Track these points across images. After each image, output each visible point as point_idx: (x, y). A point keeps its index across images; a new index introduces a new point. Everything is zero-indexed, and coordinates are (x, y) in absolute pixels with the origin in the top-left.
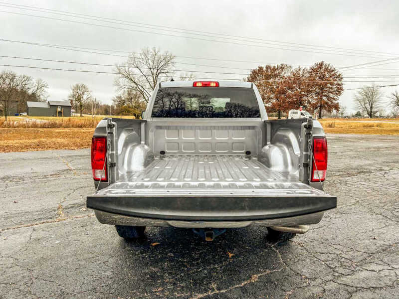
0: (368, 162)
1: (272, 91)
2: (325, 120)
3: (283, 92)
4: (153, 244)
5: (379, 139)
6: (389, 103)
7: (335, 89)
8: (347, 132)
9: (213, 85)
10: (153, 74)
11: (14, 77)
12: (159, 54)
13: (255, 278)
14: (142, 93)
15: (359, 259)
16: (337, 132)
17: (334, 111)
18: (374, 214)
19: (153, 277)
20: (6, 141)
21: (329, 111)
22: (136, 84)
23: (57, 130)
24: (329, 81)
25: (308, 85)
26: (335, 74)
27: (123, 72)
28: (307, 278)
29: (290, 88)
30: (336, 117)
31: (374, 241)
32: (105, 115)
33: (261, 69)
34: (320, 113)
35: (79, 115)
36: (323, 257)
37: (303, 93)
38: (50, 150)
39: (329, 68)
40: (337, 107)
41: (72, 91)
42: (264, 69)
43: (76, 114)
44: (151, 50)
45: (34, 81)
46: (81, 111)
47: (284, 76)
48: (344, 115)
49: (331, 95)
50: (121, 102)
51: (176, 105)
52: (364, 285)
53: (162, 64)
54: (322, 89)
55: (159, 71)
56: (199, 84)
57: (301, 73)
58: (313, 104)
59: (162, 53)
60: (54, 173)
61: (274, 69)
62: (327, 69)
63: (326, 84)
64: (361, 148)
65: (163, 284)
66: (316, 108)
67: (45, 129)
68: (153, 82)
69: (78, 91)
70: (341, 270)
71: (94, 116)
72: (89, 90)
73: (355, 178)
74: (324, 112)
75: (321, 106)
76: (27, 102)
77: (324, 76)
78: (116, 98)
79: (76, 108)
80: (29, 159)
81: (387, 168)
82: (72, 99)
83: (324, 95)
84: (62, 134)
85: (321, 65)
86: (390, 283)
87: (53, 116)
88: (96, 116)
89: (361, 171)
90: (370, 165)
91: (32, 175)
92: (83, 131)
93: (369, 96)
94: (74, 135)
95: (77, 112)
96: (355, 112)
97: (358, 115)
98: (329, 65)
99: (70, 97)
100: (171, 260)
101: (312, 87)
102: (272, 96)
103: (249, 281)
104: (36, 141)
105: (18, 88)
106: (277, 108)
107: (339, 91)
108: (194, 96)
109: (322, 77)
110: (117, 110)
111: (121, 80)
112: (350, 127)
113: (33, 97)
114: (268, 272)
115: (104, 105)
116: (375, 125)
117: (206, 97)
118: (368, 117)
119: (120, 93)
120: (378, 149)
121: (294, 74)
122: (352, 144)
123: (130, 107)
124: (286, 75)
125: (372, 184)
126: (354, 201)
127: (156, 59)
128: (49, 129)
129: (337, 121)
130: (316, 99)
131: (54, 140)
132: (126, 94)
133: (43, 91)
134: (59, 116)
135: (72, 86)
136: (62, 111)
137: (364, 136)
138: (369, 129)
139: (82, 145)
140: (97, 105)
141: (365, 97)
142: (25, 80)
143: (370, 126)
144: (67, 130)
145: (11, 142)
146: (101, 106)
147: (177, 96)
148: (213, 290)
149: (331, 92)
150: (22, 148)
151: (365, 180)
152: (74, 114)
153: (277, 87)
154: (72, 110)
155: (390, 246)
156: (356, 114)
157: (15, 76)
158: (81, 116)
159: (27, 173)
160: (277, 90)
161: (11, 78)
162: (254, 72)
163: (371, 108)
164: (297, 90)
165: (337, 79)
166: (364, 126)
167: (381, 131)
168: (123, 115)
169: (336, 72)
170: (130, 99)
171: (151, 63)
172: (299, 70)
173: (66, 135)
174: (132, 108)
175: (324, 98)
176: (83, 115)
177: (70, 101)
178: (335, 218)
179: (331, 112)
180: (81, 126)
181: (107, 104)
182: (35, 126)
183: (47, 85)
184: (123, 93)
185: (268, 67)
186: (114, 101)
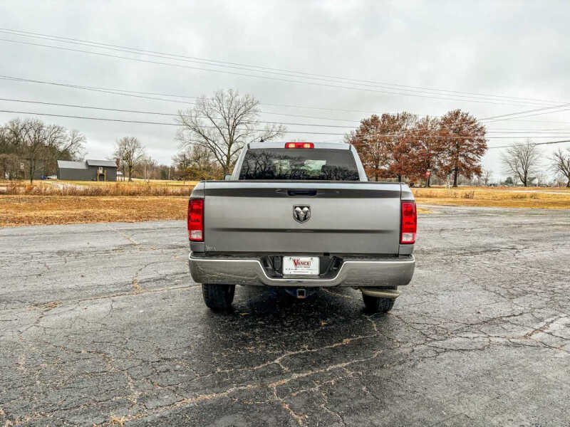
0: (500, 240)
1: (390, 148)
2: (463, 188)
3: (404, 150)
4: (243, 314)
5: (527, 214)
6: (551, 165)
7: (476, 147)
8: (487, 204)
9: (307, 146)
10: (229, 126)
11: (40, 127)
12: (237, 98)
13: (346, 341)
14: (214, 150)
15: (456, 328)
16: (474, 204)
17: (475, 177)
18: (487, 292)
19: (245, 339)
20: (43, 212)
21: (468, 177)
22: (206, 138)
23: (104, 199)
24: (467, 136)
25: (439, 141)
26: (476, 126)
27: (189, 122)
28: (398, 342)
29: (413, 145)
30: (478, 185)
31: (478, 315)
32: (162, 179)
33: (375, 119)
34: (455, 179)
35: (127, 179)
36: (419, 327)
37: (432, 152)
38: (102, 223)
39: (468, 118)
40: (478, 171)
41: (118, 147)
42: (380, 118)
43: (123, 178)
44: (226, 93)
45: (68, 133)
46: (130, 174)
47: (406, 130)
48: (489, 182)
49: (470, 155)
50: (185, 162)
51: (263, 168)
52: (454, 348)
53: (241, 112)
54: (458, 147)
55: (237, 121)
56: (292, 146)
57: (429, 125)
58: (446, 166)
59: (240, 98)
60: (117, 248)
61: (393, 120)
62: (464, 120)
63: (463, 140)
64: (499, 224)
65: (255, 344)
66: (450, 172)
67: (88, 197)
68: (228, 136)
69: (127, 146)
70: (435, 337)
71: (147, 180)
72: (142, 145)
73: (478, 257)
74: (461, 177)
75: (456, 170)
76: (58, 161)
77: (461, 129)
78: (178, 157)
79: (123, 169)
80: (80, 233)
81: (522, 247)
82: (118, 157)
83: (461, 155)
84: (111, 203)
85: (457, 114)
86: (481, 347)
87: (93, 180)
88: (151, 181)
89: (488, 249)
90: (502, 243)
91: (91, 249)
92: (137, 199)
93: (523, 157)
94: (127, 205)
95: (124, 175)
96: (504, 179)
97: (509, 182)
98: (467, 115)
99: (115, 155)
100: (262, 327)
101: (444, 144)
102: (390, 155)
103: (340, 344)
104: (80, 211)
105: (46, 143)
106: (397, 172)
107: (481, 149)
108: (285, 158)
109: (458, 131)
110: (178, 172)
111: (185, 133)
112: (494, 198)
113: (66, 155)
114: (360, 337)
115: (161, 166)
116: (528, 195)
117: (300, 159)
118: (522, 186)
119: (184, 150)
120: (520, 225)
121: (420, 127)
122: (487, 219)
123: (197, 169)
124: (408, 128)
125: (496, 263)
126: (468, 279)
127: (234, 104)
128: (92, 197)
129: (478, 190)
130: (450, 160)
131: (103, 210)
132: (192, 152)
133: (78, 146)
134: (100, 180)
135: (119, 140)
136: (105, 174)
137: (508, 209)
138: (519, 201)
139: (141, 218)
140: (152, 165)
141: (517, 157)
142: (55, 132)
143: (522, 197)
144: (115, 198)
145: (49, 213)
146: (157, 168)
147: (264, 157)
148: (304, 349)
149: (471, 151)
150: (66, 221)
151: (490, 259)
152: (120, 178)
153: (397, 144)
154: (118, 173)
155: (494, 318)
156: (506, 181)
157: (42, 127)
158: (130, 180)
159: (84, 248)
160: (397, 147)
161: (36, 128)
162: (366, 123)
163: (526, 172)
164: (424, 148)
165: (479, 134)
166: (514, 197)
167: (534, 204)
168: (187, 179)
169: (476, 124)
170: (197, 159)
171: (227, 111)
172: (427, 120)
173: (117, 205)
174: (200, 170)
175: (461, 159)
176: (133, 179)
177: (115, 160)
178: (442, 294)
179: (470, 179)
180: (133, 194)
181: (165, 164)
182: (74, 193)
183: (85, 139)
184: (187, 150)
185: (385, 117)
186: (175, 160)
